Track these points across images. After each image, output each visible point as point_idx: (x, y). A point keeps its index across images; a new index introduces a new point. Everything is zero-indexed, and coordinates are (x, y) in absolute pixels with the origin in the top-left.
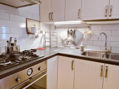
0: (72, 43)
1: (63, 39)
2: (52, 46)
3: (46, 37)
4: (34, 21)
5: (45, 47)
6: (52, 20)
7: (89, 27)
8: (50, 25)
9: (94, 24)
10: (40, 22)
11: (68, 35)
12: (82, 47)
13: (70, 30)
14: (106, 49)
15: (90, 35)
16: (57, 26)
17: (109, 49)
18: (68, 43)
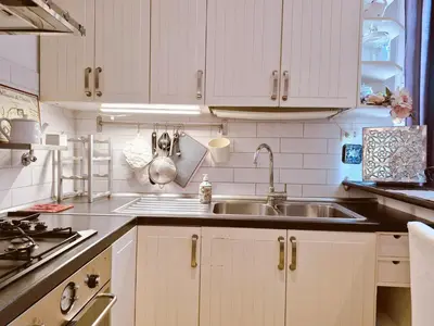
0: (169, 179)
1: (138, 165)
2: (93, 196)
3: (63, 162)
4: (19, 94)
5: (59, 201)
6: (100, 95)
7: (221, 126)
8: (75, 112)
9: (235, 120)
10: (38, 98)
11: (154, 151)
12: (207, 190)
13: (160, 133)
14: (273, 191)
15: (228, 152)
16: (112, 118)
17: (279, 189)
18: (154, 180)
